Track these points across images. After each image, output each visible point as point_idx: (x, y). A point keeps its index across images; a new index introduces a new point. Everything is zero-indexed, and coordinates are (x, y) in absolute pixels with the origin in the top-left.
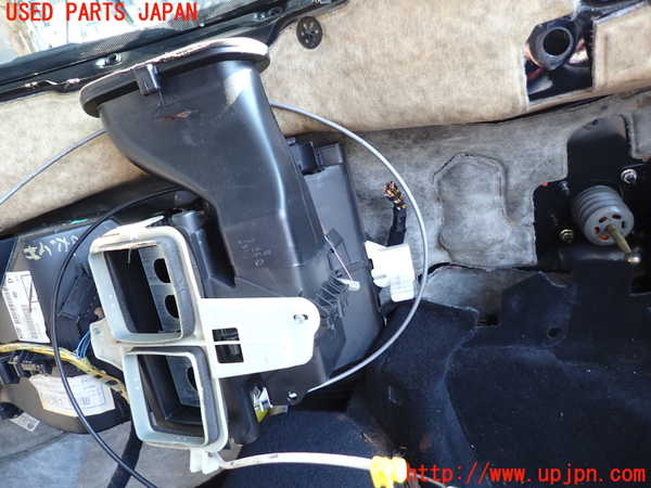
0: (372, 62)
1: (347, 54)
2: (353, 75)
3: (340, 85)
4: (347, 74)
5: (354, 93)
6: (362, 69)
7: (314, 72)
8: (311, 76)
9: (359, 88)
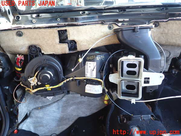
0: (169, 33)
1: (164, 31)
2: (163, 34)
3: (159, 35)
4: (162, 34)
5: (162, 37)
6: (166, 34)
7: (155, 32)
8: (154, 32)
9: (163, 37)
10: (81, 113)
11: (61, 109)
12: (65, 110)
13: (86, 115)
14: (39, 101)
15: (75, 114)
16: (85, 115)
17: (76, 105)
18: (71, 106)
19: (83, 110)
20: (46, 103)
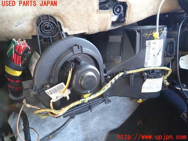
10: (111, 124)
11: (80, 126)
12: (87, 126)
13: (118, 125)
14: (46, 125)
15: (102, 128)
16: (116, 125)
17: (99, 114)
18: (93, 118)
19: (112, 118)
20: (58, 125)
